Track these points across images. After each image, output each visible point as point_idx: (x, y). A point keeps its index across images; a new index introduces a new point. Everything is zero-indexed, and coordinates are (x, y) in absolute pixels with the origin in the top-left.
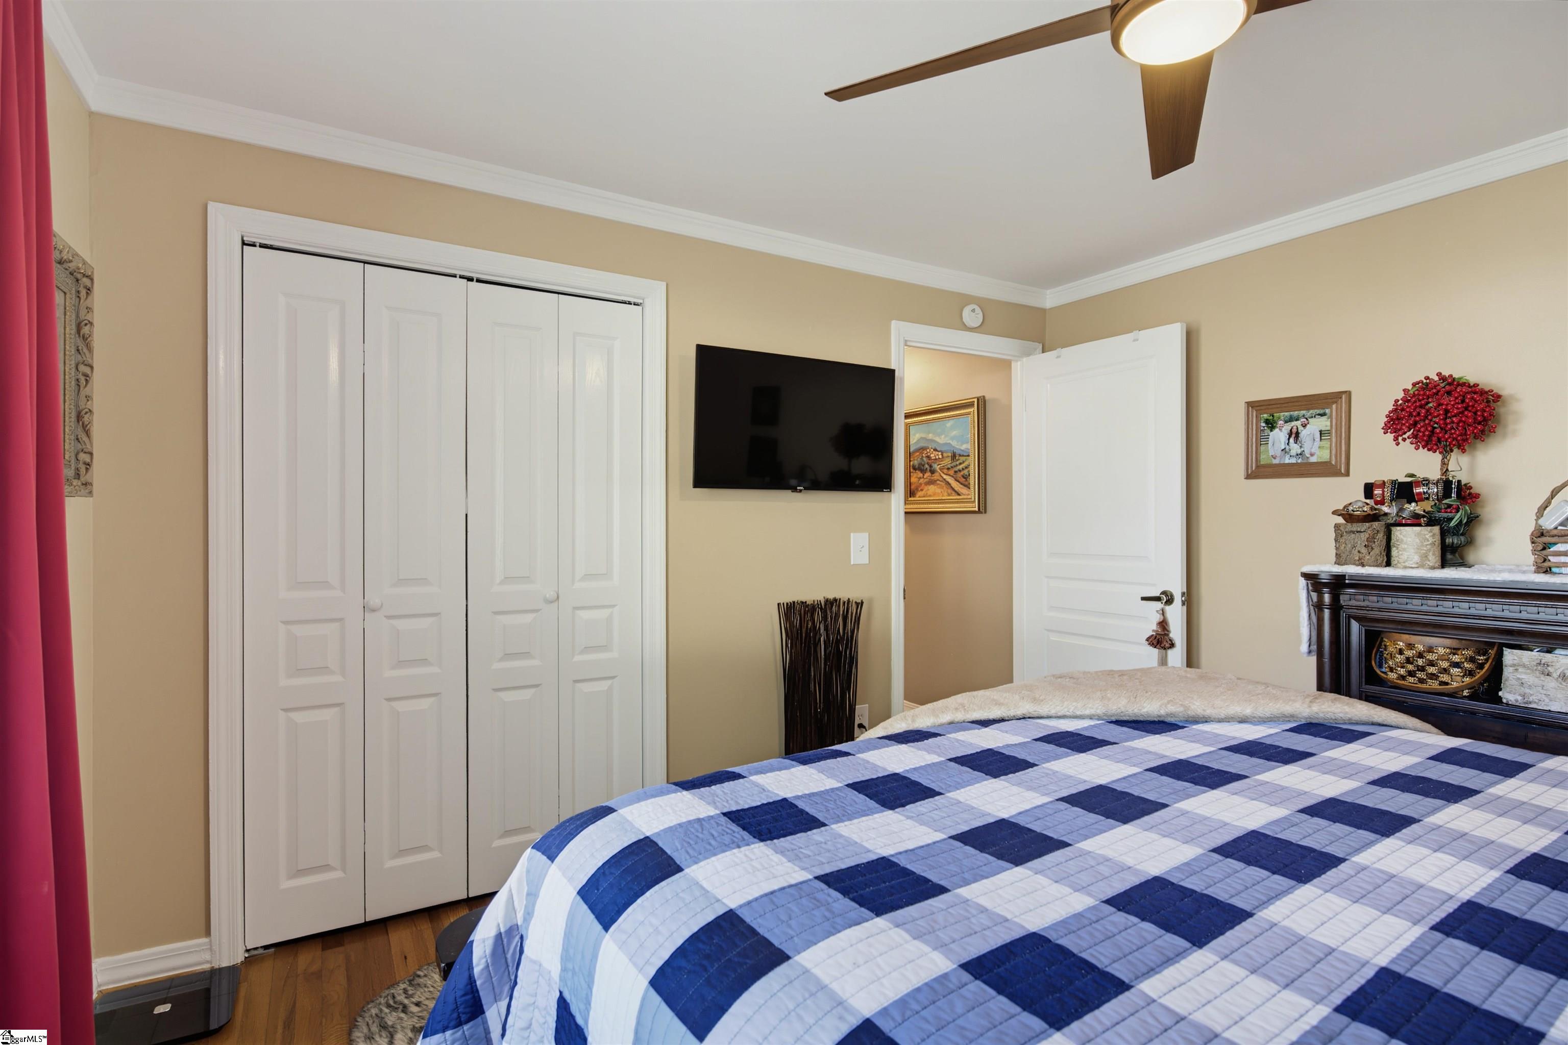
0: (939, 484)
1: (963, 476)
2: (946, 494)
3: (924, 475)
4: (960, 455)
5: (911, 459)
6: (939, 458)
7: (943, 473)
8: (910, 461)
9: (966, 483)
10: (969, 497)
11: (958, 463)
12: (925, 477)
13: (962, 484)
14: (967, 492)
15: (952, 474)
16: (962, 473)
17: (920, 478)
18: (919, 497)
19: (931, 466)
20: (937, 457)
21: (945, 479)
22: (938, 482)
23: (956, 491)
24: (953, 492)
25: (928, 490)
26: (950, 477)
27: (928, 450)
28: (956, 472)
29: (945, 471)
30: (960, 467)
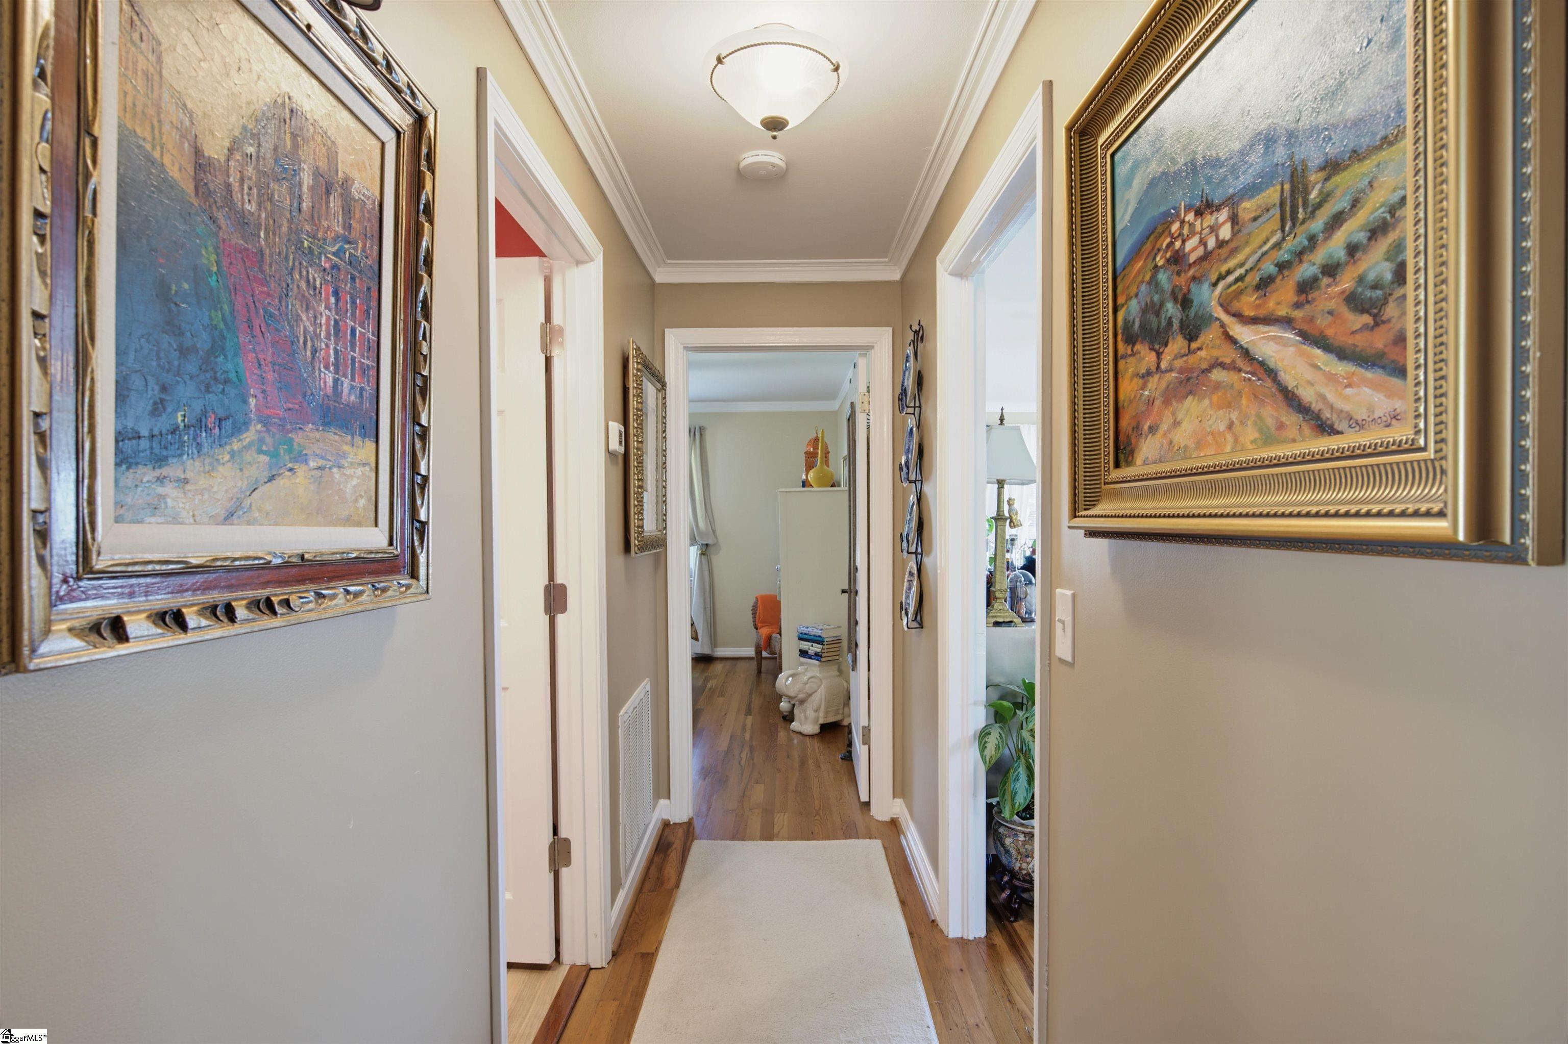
0: (1218, 386)
1: (1353, 301)
2: (1250, 434)
3: (1159, 355)
4: (1332, 167)
5: (1120, 300)
6: (1221, 244)
7: (1238, 316)
8: (1115, 311)
9: (1379, 341)
10: (1401, 433)
11: (1317, 225)
12: (1163, 365)
13: (1342, 354)
14: (1382, 404)
15: (1282, 312)
16: (1346, 283)
17: (1149, 373)
18: (1145, 463)
19: (1185, 303)
20: (1211, 243)
21: (1246, 353)
22: (1218, 375)
23: (1302, 408)
24: (1292, 419)
25: (1176, 424)
26: (1273, 331)
27: (1175, 227)
28: (1306, 287)
29: (1248, 303)
30: (1335, 246)
